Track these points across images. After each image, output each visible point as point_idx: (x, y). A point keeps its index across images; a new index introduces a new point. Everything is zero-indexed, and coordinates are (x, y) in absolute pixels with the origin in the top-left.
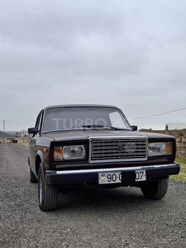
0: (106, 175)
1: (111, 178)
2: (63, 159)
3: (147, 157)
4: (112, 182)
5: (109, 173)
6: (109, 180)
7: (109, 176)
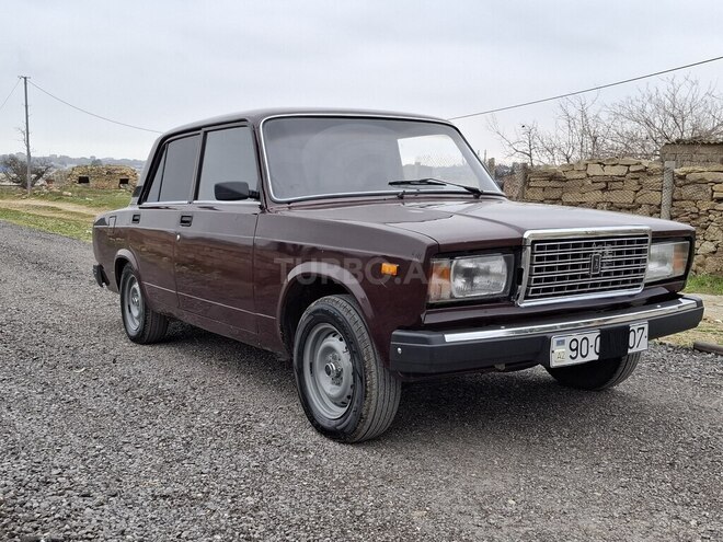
0: (568, 340)
1: (576, 349)
2: (452, 297)
3: (642, 284)
4: (580, 360)
5: (575, 336)
6: (574, 354)
7: (574, 345)
